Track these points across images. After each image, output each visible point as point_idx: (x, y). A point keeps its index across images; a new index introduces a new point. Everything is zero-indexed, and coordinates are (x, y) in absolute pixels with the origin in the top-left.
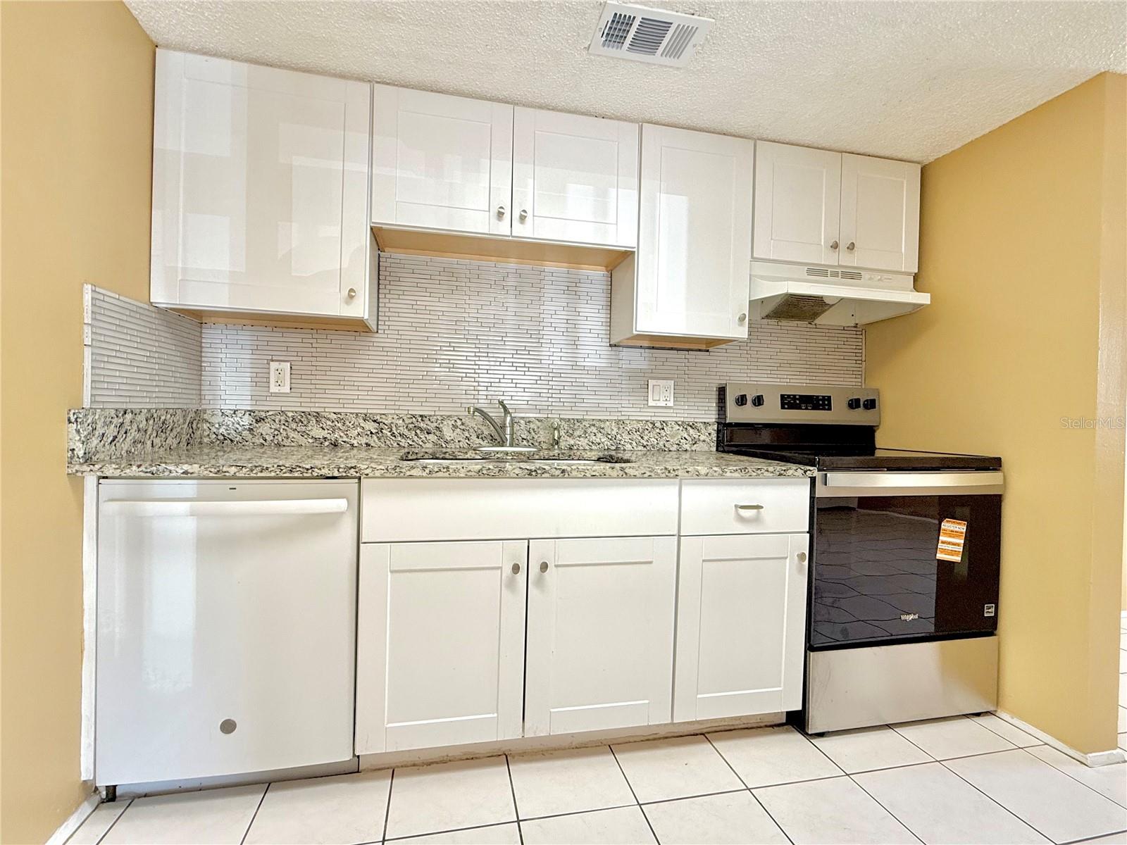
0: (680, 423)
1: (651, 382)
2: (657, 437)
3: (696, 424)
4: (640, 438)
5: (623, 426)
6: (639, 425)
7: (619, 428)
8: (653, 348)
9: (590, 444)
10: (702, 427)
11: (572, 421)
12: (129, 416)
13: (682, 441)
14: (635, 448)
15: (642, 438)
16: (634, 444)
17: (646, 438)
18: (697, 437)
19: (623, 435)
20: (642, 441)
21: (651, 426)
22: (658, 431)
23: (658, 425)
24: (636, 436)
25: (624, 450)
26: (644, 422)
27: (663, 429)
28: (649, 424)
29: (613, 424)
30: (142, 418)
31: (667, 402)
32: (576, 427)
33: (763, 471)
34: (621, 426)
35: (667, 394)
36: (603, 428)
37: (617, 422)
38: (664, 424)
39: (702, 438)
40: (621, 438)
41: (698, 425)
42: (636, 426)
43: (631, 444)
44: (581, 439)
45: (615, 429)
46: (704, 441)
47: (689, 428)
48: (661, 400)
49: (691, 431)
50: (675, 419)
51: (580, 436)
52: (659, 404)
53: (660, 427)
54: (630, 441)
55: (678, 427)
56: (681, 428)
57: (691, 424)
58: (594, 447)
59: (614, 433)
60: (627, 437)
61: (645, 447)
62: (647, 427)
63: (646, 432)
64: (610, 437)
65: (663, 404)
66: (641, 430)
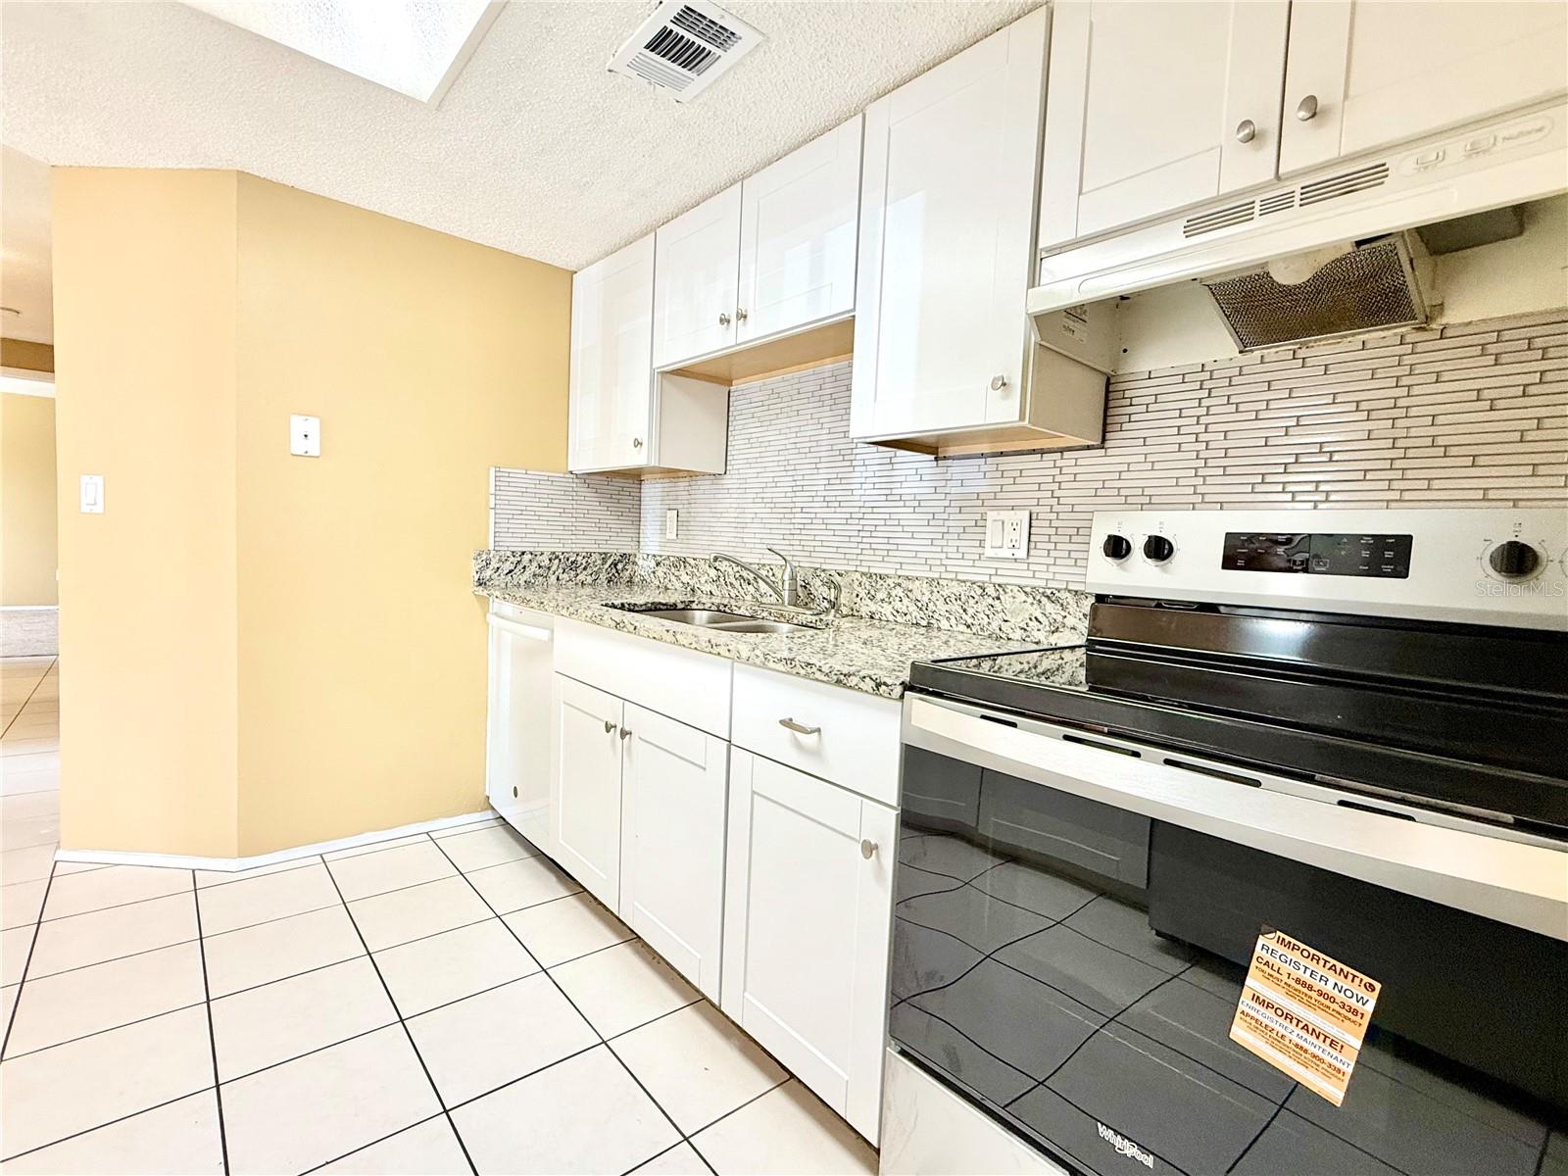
0: (1028, 590)
1: (991, 515)
2: (988, 612)
3: (1057, 594)
4: (961, 611)
5: (938, 589)
6: (960, 589)
7: (932, 592)
8: (1002, 454)
9: (895, 613)
10: (1070, 600)
11: (874, 577)
12: (527, 557)
13: (1031, 623)
14: (954, 626)
15: (965, 610)
16: (953, 621)
17: (971, 611)
18: (1059, 618)
19: (937, 603)
20: (964, 616)
21: (979, 591)
22: (990, 601)
23: (990, 590)
24: (956, 607)
25: (939, 629)
26: (968, 584)
27: (998, 598)
28: (977, 589)
29: (925, 585)
30: (545, 558)
31: (1013, 551)
32: (878, 587)
33: (814, 669)
34: (935, 590)
35: (1015, 536)
36: (911, 591)
37: (931, 581)
38: (1001, 590)
39: (1070, 621)
40: (934, 608)
41: (1063, 595)
42: (957, 589)
43: (948, 619)
44: (885, 605)
45: (927, 593)
46: (1074, 628)
47: (1044, 600)
48: (1005, 546)
49: (1049, 607)
50: (1023, 582)
51: (882, 601)
52: (1002, 553)
53: (995, 595)
54: (948, 615)
55: (1024, 598)
56: (1030, 600)
57: (1048, 592)
58: (899, 619)
59: (925, 599)
60: (942, 607)
61: (968, 627)
62: (973, 594)
63: (972, 601)
64: (919, 604)
65: (1007, 553)
66: (963, 598)
